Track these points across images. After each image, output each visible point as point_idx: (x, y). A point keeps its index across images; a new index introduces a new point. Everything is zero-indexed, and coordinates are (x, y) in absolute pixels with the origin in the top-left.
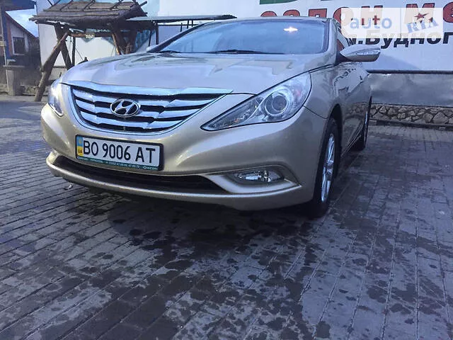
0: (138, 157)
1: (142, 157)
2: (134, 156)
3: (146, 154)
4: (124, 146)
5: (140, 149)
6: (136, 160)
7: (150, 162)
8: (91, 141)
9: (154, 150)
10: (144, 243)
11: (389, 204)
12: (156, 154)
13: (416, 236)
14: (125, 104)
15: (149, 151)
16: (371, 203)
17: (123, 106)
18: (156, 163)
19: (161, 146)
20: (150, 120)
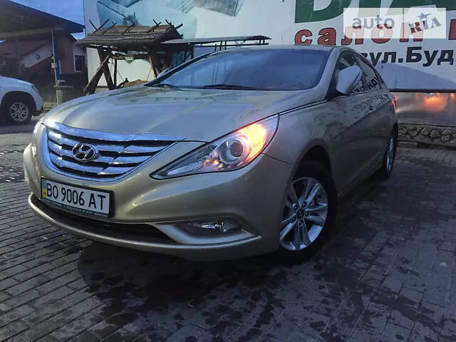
0: (91, 203)
1: (94, 203)
2: (87, 202)
3: (98, 200)
4: (79, 191)
5: (92, 195)
6: (89, 206)
7: (101, 209)
8: (53, 184)
9: (105, 197)
10: (101, 290)
11: (387, 251)
12: (106, 201)
13: (398, 294)
14: (85, 148)
15: (100, 198)
16: (366, 249)
17: (83, 150)
18: (106, 210)
19: (111, 193)
20: (105, 166)
